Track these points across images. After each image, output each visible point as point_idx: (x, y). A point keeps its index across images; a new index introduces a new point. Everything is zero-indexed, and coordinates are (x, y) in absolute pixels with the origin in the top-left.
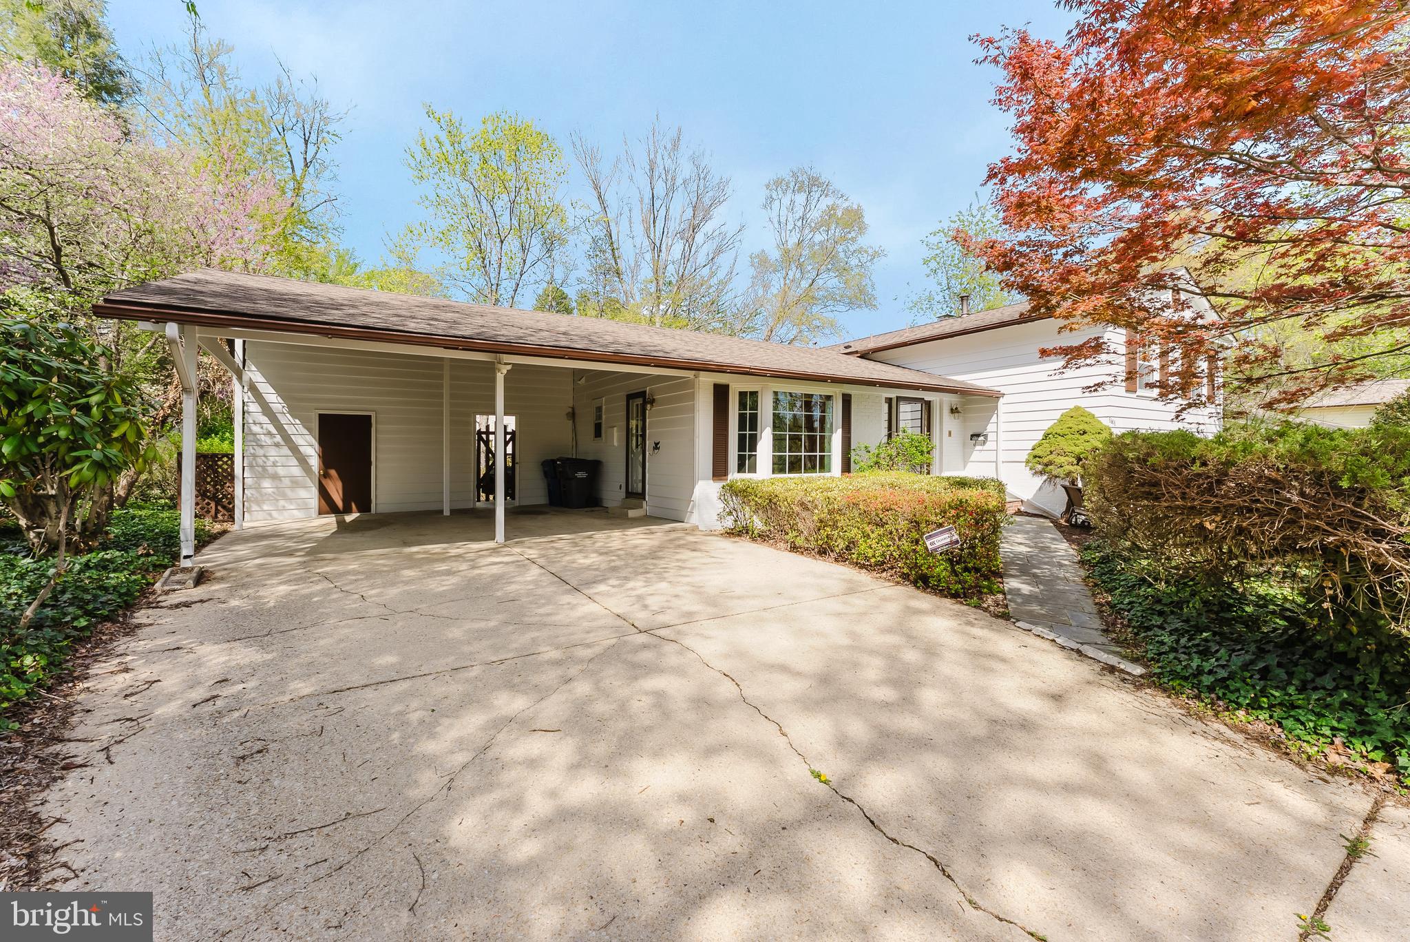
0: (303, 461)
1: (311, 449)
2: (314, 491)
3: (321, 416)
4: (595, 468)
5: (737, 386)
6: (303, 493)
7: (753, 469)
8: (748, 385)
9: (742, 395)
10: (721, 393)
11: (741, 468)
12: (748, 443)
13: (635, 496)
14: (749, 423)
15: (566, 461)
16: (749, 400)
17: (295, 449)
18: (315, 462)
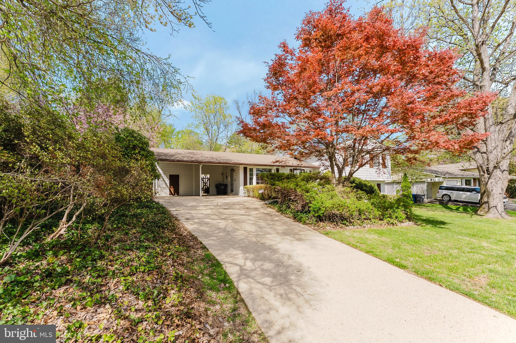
0: (166, 184)
1: (168, 182)
2: (169, 190)
3: (170, 175)
4: (226, 186)
5: (249, 167)
6: (166, 191)
7: (252, 184)
8: (251, 167)
9: (250, 169)
10: (245, 169)
11: (250, 184)
12: (251, 179)
13: (232, 191)
14: (251, 175)
15: (219, 184)
16: (251, 170)
17: (165, 181)
18: (168, 184)
